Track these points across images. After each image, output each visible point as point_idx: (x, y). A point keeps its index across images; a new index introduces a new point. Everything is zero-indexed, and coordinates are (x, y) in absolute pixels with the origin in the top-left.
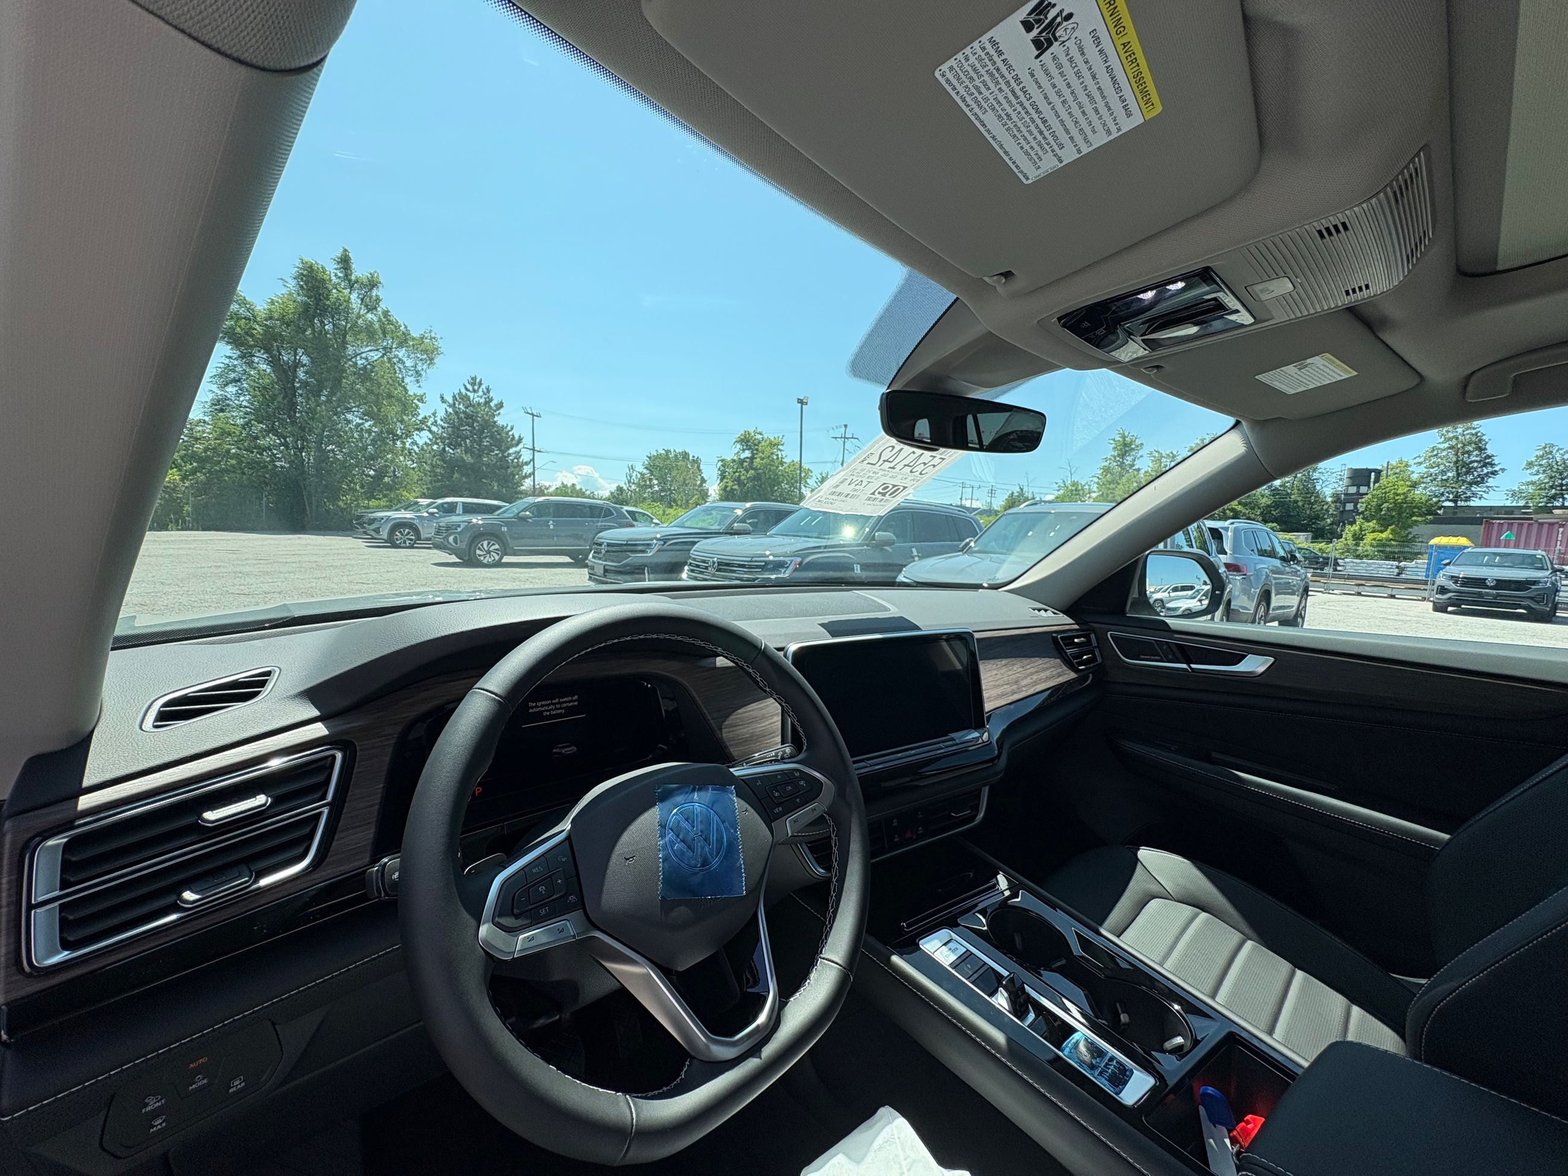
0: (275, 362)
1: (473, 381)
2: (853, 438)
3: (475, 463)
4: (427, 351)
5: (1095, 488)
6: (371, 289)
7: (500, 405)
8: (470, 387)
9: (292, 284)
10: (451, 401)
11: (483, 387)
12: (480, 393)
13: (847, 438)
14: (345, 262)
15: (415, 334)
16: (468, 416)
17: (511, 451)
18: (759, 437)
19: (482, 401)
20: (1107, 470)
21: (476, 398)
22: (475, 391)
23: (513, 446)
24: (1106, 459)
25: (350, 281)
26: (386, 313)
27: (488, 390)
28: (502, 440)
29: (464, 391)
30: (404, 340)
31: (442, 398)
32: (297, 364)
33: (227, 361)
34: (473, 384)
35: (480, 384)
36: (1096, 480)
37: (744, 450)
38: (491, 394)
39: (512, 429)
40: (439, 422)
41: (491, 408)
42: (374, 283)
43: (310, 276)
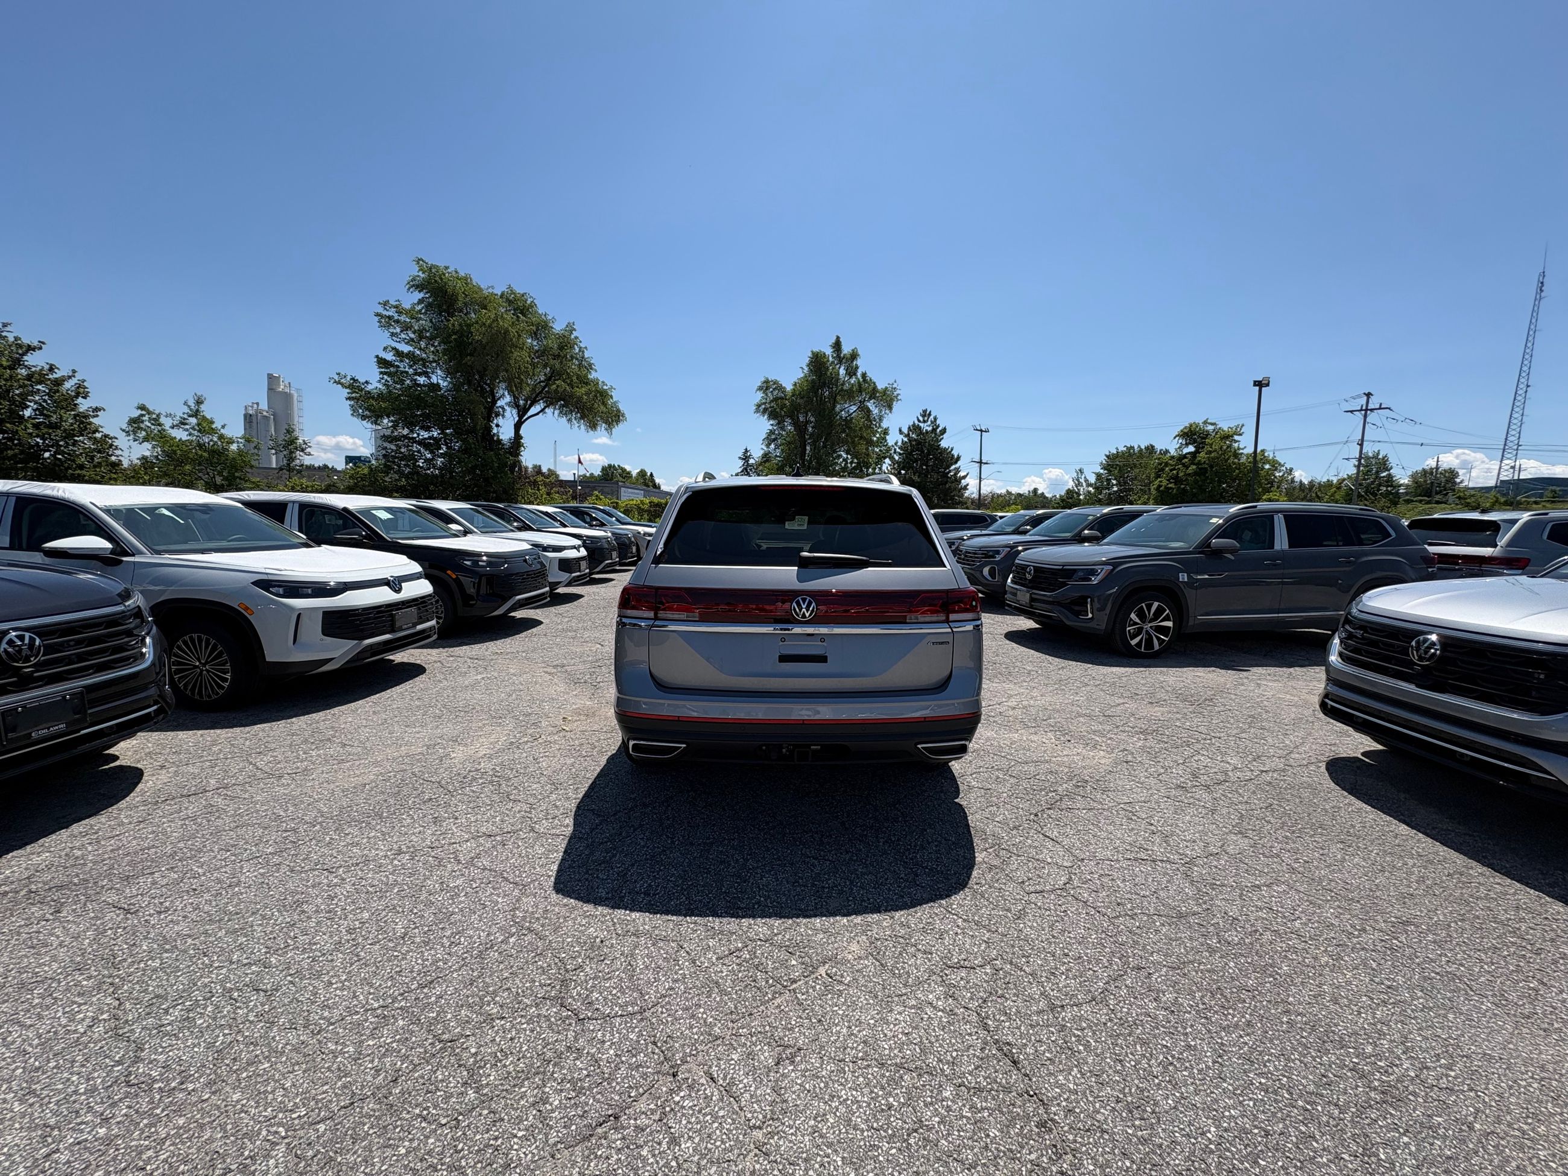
0: (796, 423)
1: (925, 414)
2: (1380, 408)
3: (921, 482)
4: (887, 399)
6: (852, 362)
7: (944, 431)
8: (921, 419)
9: (806, 369)
10: (906, 432)
11: (932, 417)
12: (929, 423)
13: (1371, 410)
14: (837, 345)
15: (880, 386)
16: (919, 443)
17: (953, 467)
18: (1210, 428)
19: (930, 429)
21: (926, 427)
22: (924, 422)
23: (952, 465)
25: (840, 357)
26: (864, 375)
27: (935, 419)
28: (947, 459)
29: (916, 422)
30: (874, 393)
31: (900, 430)
32: (807, 422)
33: (771, 428)
34: (923, 416)
35: (930, 414)
37: (1187, 445)
38: (938, 422)
39: (952, 450)
40: (898, 450)
41: (938, 432)
42: (854, 356)
43: (817, 362)
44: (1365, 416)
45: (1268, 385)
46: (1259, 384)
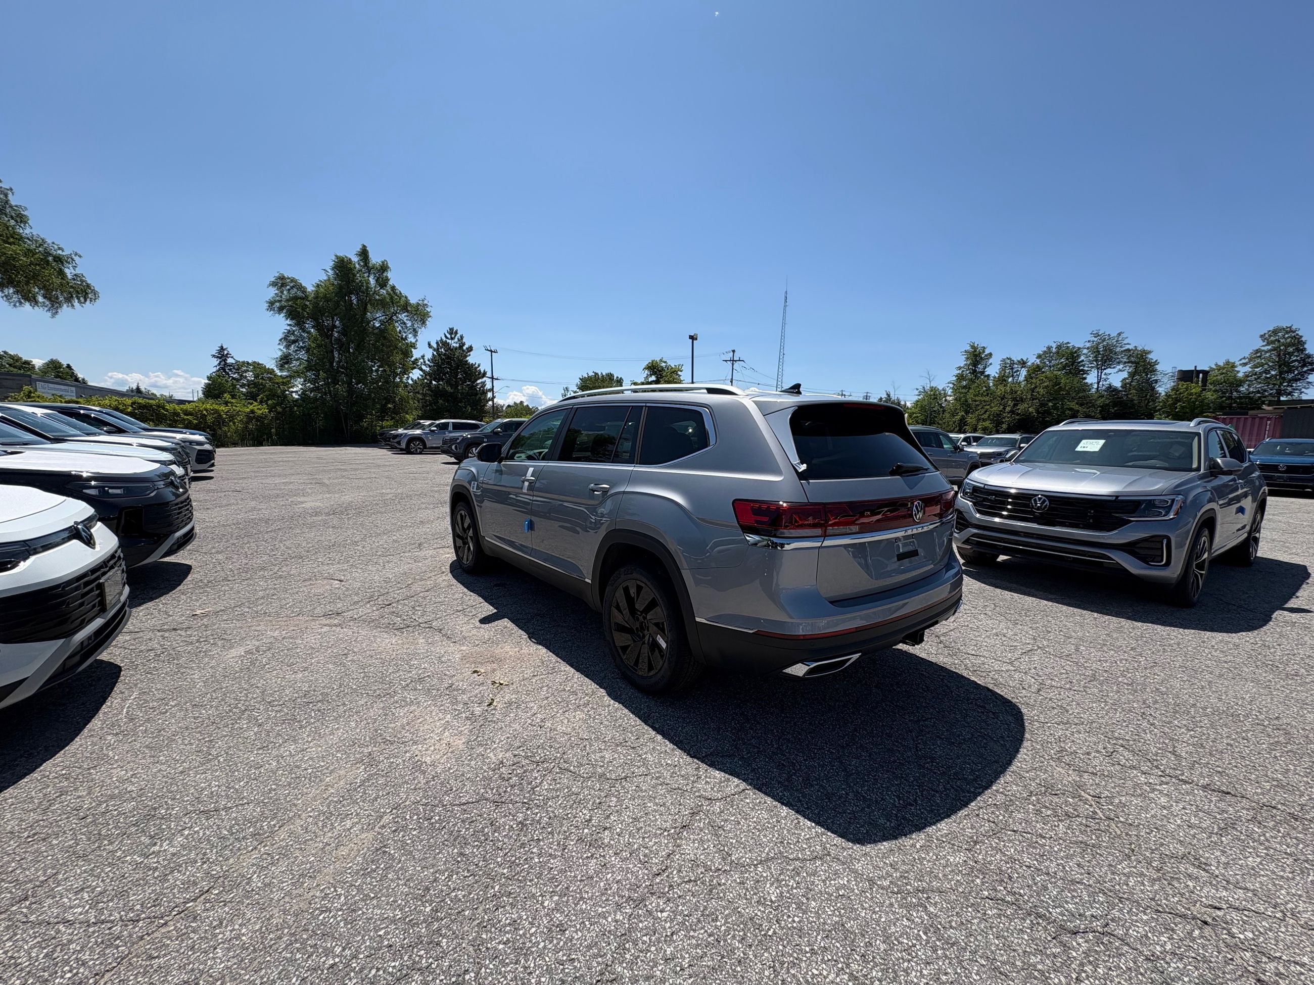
0: (318, 326)
1: (452, 332)
2: (739, 360)
3: (454, 393)
4: (420, 314)
5: (949, 392)
6: (383, 272)
7: (470, 349)
8: (449, 336)
9: (331, 272)
10: (435, 346)
11: (458, 335)
12: (456, 340)
13: (736, 361)
14: (364, 254)
15: (413, 300)
16: (449, 357)
17: (479, 381)
18: (663, 365)
19: (458, 345)
20: (960, 377)
21: (454, 344)
22: (452, 339)
23: (479, 378)
24: (960, 368)
25: (368, 267)
26: (393, 288)
27: (462, 337)
28: (473, 373)
29: (444, 339)
30: (405, 306)
31: (429, 344)
32: (334, 326)
33: (288, 328)
34: (451, 334)
35: (456, 333)
36: (951, 386)
37: (651, 375)
38: (464, 340)
39: (479, 366)
40: (427, 362)
41: (464, 351)
42: (384, 268)
43: (342, 267)
44: (733, 364)
45: (696, 339)
46: (693, 338)
